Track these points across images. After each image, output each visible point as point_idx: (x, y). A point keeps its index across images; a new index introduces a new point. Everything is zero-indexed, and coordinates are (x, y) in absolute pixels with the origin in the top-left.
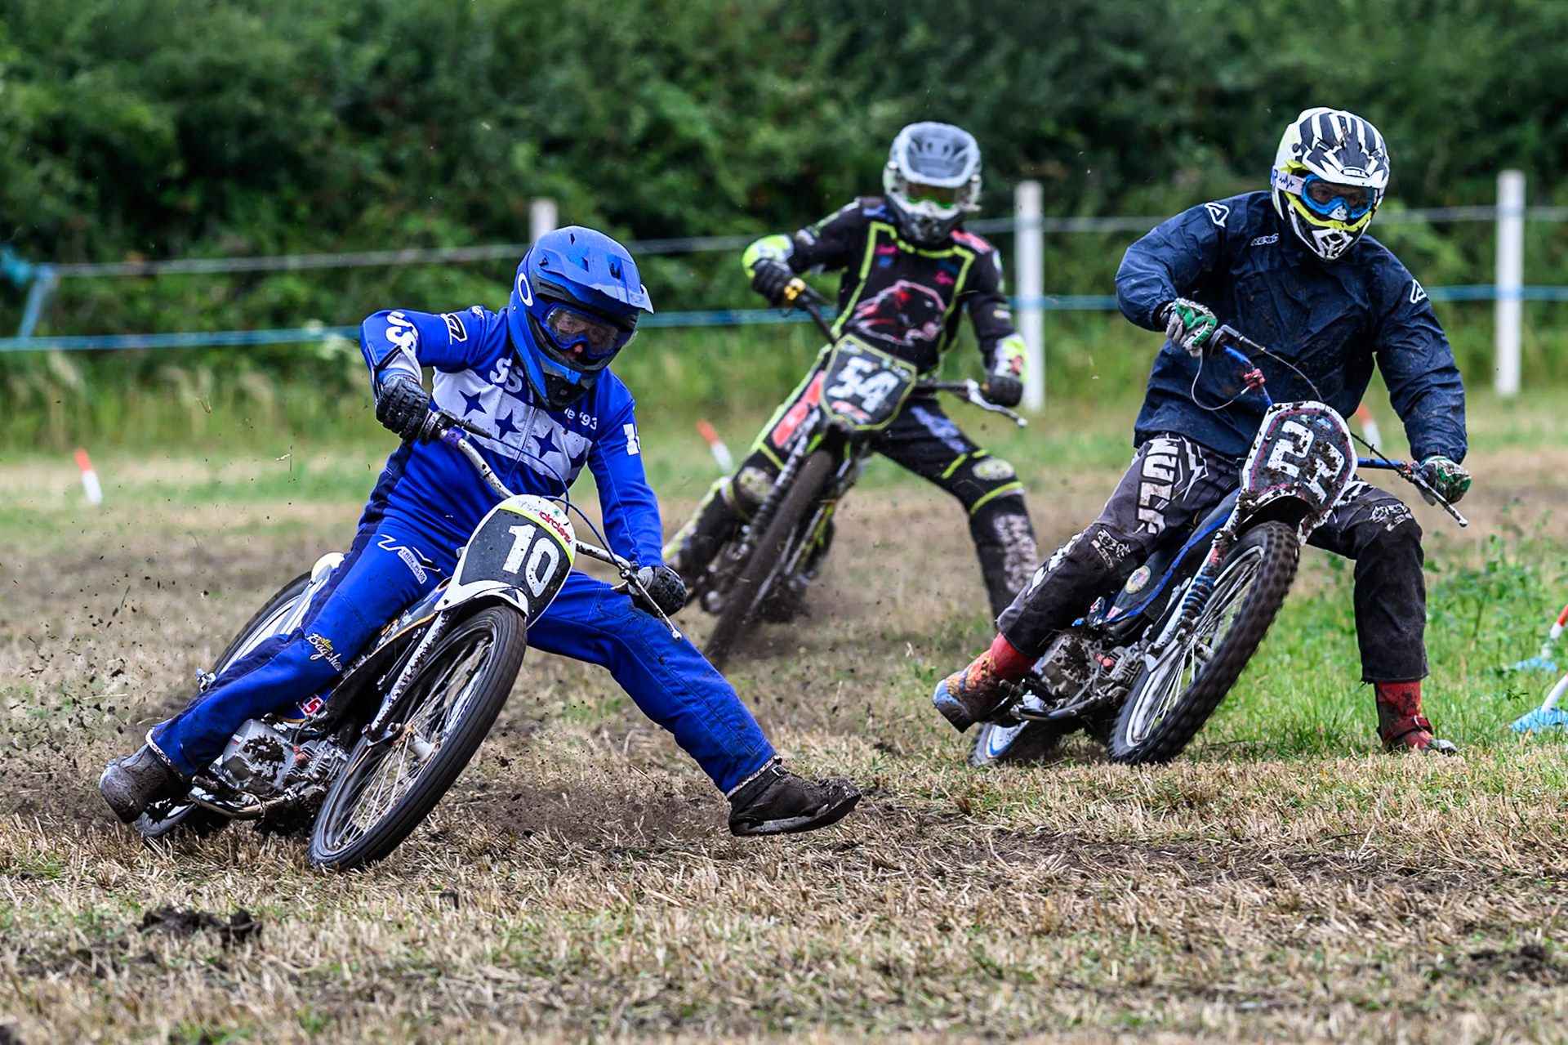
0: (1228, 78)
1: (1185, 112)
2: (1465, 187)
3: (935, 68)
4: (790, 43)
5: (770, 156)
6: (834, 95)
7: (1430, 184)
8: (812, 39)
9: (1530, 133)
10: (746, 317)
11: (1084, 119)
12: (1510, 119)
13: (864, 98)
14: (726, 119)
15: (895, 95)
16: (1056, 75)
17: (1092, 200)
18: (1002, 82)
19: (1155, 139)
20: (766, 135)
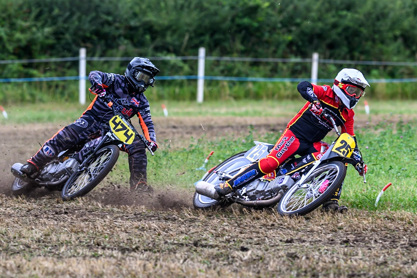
0: (133, 23)
1: (122, 32)
2: (190, 51)
3: (60, 20)
4: (25, 13)
5: (19, 40)
6: (35, 26)
7: (182, 50)
8: (30, 12)
9: (207, 38)
10: (13, 80)
11: (97, 33)
12: (202, 35)
13: (43, 26)
14: (8, 31)
15: (50, 26)
16: (90, 22)
17: (99, 52)
18: (76, 23)
19: (114, 38)
20: (18, 35)
